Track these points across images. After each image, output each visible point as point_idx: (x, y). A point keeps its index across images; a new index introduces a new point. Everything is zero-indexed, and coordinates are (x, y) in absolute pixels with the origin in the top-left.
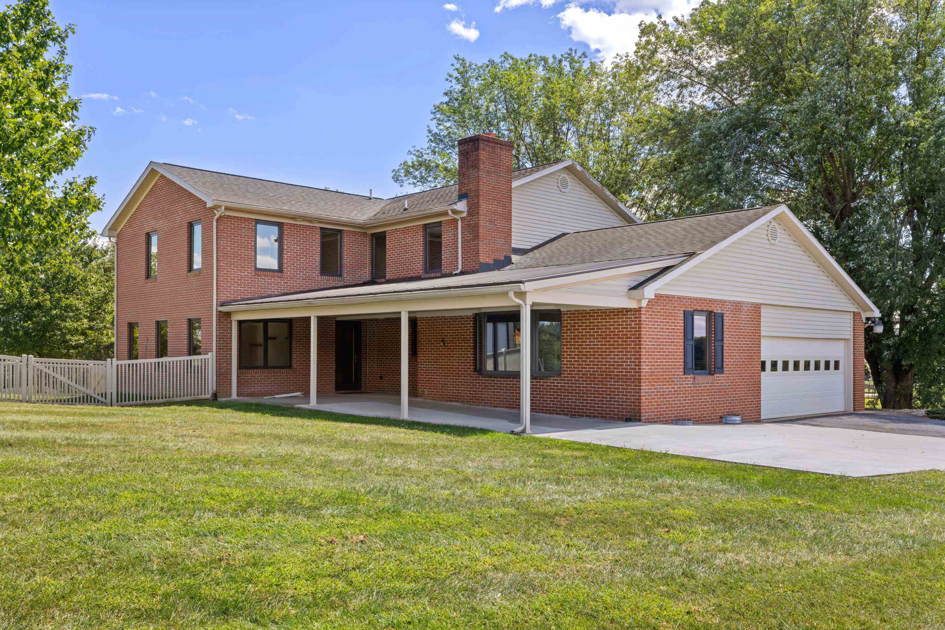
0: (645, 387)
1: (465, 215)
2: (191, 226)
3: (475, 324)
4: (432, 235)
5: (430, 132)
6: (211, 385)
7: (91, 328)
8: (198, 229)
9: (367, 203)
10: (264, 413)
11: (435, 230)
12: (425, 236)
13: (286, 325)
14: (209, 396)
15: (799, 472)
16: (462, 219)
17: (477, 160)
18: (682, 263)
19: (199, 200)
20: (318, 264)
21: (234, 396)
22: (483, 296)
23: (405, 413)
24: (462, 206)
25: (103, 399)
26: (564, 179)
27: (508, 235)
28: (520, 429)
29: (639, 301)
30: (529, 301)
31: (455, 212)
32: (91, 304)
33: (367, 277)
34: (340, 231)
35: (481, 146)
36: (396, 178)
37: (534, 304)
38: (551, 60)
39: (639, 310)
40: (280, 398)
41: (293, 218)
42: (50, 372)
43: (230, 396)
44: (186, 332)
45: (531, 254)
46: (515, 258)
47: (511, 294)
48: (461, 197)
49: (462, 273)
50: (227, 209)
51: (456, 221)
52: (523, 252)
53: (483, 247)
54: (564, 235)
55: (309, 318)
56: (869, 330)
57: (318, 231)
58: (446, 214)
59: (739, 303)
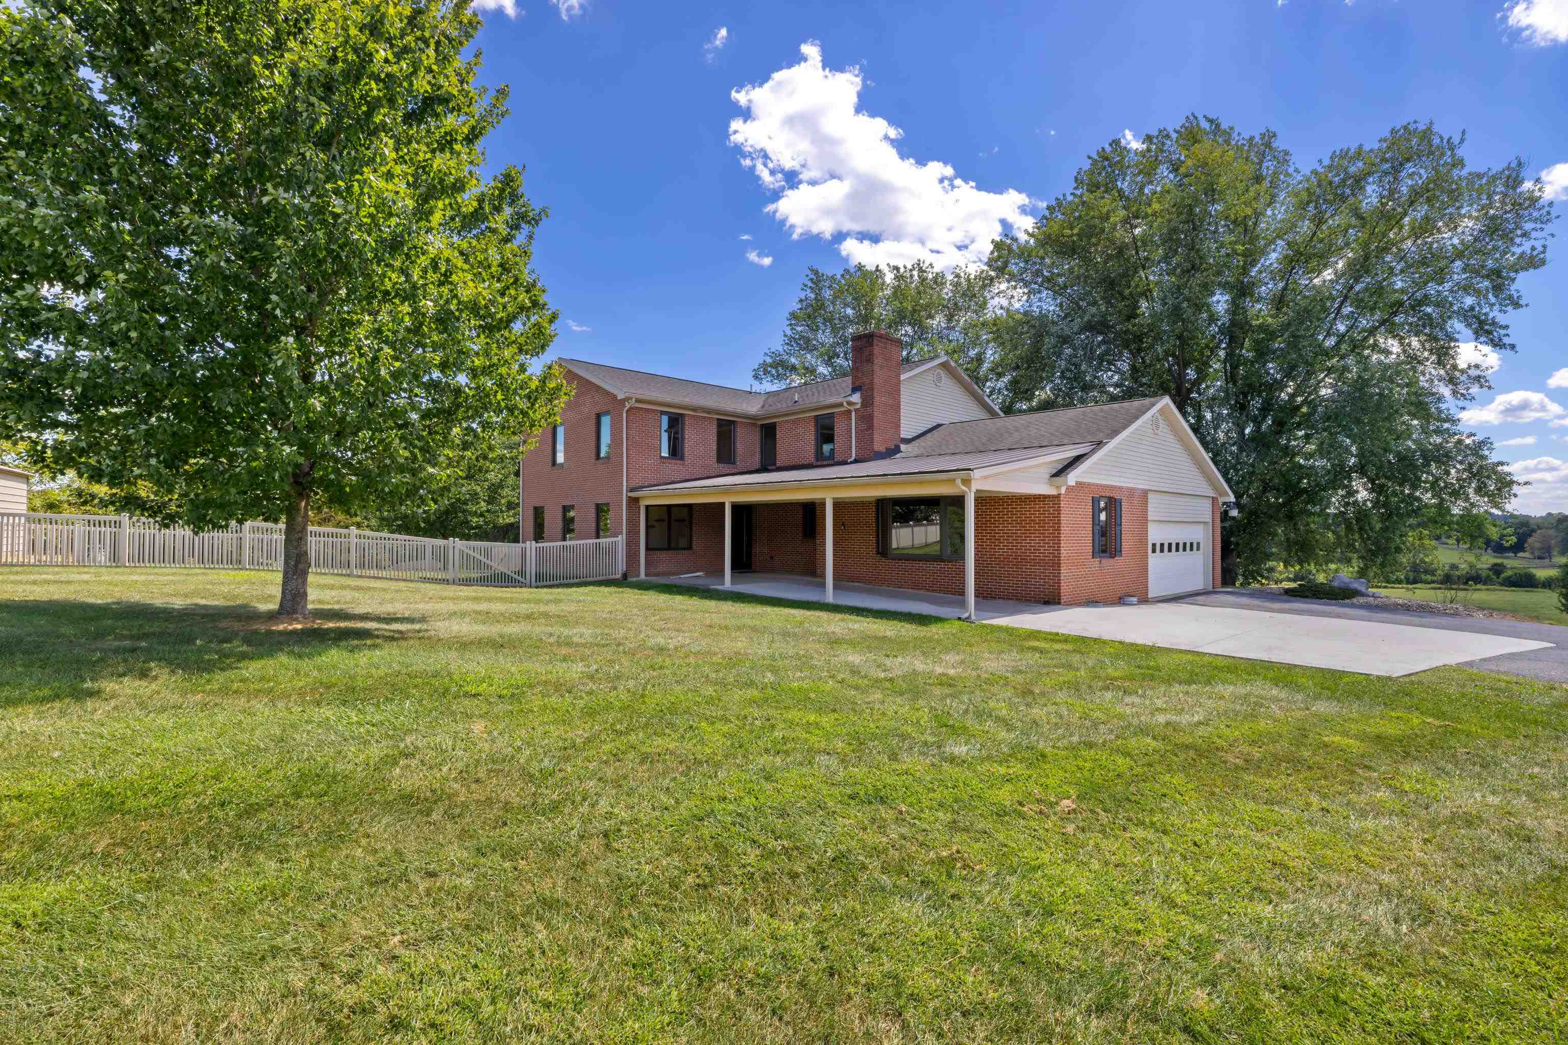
0: (1064, 571)
1: (858, 406)
2: (598, 417)
3: (877, 509)
4: (824, 427)
5: (785, 336)
6: (621, 566)
7: (488, 511)
8: (606, 421)
9: (750, 397)
10: (691, 596)
11: (827, 422)
12: (816, 425)
13: (686, 510)
14: (619, 576)
15: (1295, 666)
16: (856, 410)
17: (871, 354)
18: (1093, 452)
19: (608, 393)
20: (715, 452)
21: (642, 576)
22: (921, 483)
23: (830, 596)
24: (856, 398)
25: (523, 580)
26: (939, 374)
27: (898, 426)
28: (966, 615)
29: (1058, 488)
30: (974, 489)
31: (849, 403)
32: (489, 488)
33: (757, 465)
34: (734, 422)
35: (875, 342)
36: (756, 377)
37: (978, 491)
38: (902, 270)
39: (1059, 495)
40: (686, 578)
41: (695, 410)
42: (471, 552)
43: (638, 576)
44: (594, 515)
45: (915, 443)
46: (903, 447)
47: (959, 482)
48: (854, 390)
49: (856, 461)
50: (638, 401)
51: (849, 412)
52: (908, 441)
53: (877, 437)
54: (939, 426)
55: (723, 504)
56: (1225, 516)
57: (715, 422)
58: (841, 405)
59: (1133, 489)
